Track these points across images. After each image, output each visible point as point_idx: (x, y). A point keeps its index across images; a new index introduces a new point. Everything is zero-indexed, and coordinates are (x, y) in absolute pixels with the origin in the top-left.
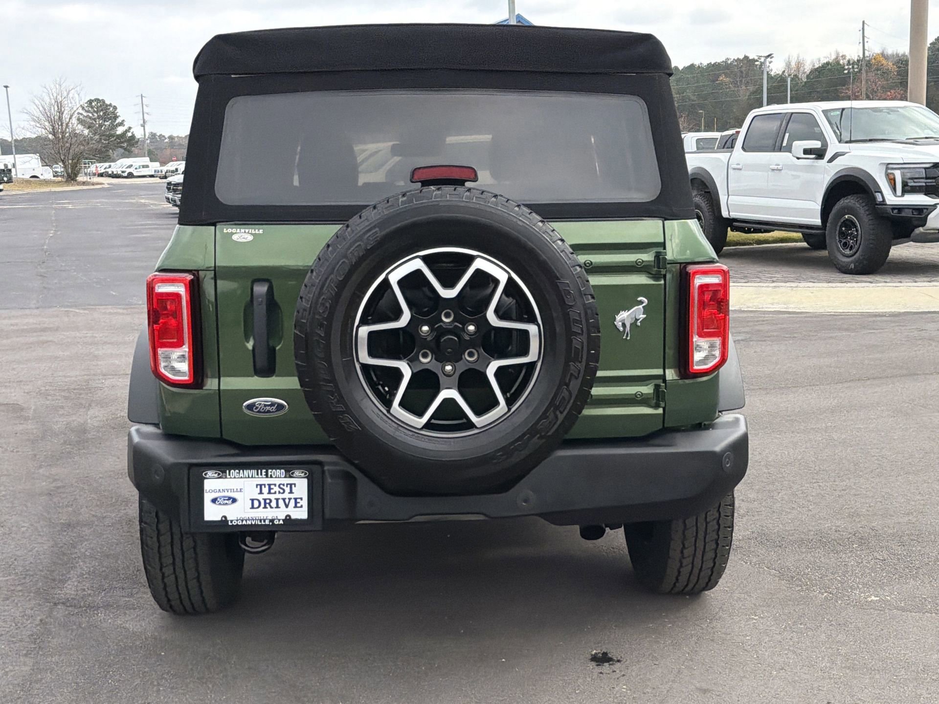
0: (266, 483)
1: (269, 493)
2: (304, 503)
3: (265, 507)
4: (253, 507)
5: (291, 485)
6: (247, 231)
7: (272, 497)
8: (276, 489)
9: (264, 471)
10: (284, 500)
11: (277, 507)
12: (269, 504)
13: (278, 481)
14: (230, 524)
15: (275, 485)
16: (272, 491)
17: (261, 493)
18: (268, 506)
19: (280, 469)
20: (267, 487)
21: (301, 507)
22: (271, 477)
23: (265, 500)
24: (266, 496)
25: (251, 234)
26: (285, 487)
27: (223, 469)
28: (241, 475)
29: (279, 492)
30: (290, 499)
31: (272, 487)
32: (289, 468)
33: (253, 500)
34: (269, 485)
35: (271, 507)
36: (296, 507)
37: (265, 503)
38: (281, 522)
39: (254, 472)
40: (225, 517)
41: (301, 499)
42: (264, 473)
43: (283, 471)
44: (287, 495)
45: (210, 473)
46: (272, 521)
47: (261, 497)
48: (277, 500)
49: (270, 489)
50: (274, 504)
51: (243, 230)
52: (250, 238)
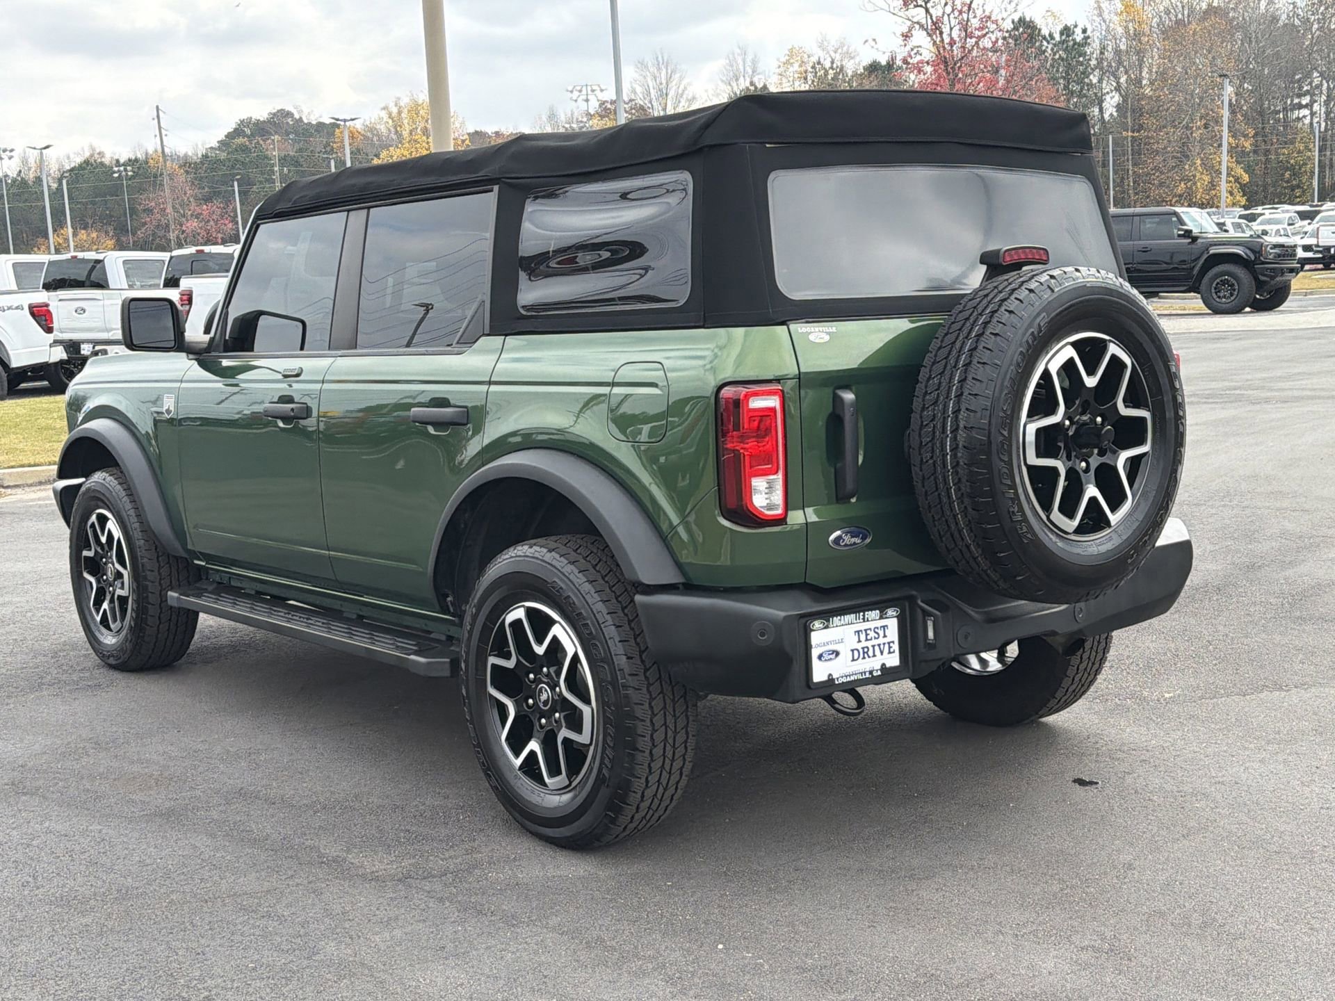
0: (863, 628)
1: (867, 640)
2: (896, 647)
3: (864, 658)
4: (853, 660)
5: (884, 627)
6: (821, 329)
7: (869, 644)
8: (872, 634)
9: (862, 614)
10: (879, 645)
11: (874, 656)
12: (867, 653)
13: (871, 625)
14: (837, 682)
15: (870, 629)
16: (869, 637)
17: (859, 641)
18: (866, 655)
19: (875, 610)
20: (864, 632)
21: (894, 652)
22: (868, 620)
23: (863, 648)
24: (864, 644)
25: (827, 333)
26: (879, 631)
27: (826, 616)
28: (842, 622)
29: (875, 638)
30: (884, 644)
31: (868, 632)
32: (882, 606)
33: (853, 651)
34: (866, 630)
35: (869, 657)
36: (890, 653)
37: (864, 653)
38: (879, 673)
39: (853, 616)
40: (830, 675)
41: (893, 642)
42: (861, 617)
43: (878, 611)
44: (881, 640)
45: (817, 624)
46: (871, 672)
47: (859, 646)
48: (873, 646)
49: (867, 635)
50: (871, 653)
51: (817, 329)
52: (827, 338)
